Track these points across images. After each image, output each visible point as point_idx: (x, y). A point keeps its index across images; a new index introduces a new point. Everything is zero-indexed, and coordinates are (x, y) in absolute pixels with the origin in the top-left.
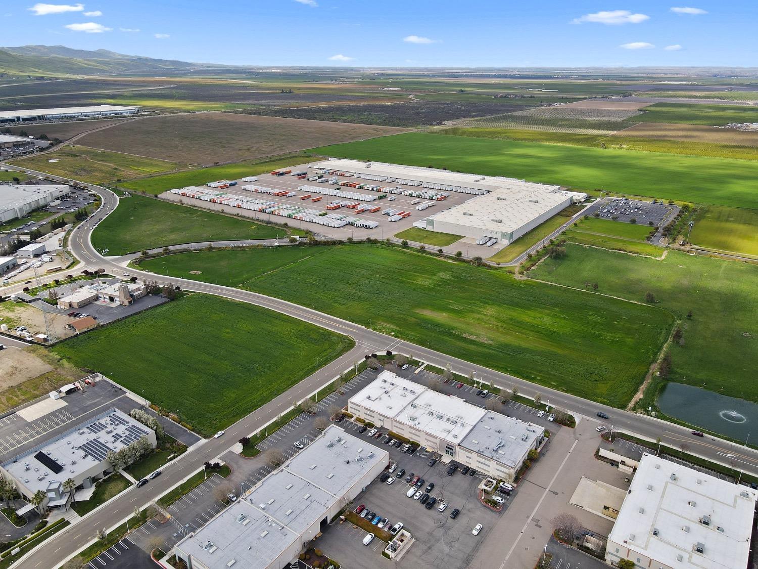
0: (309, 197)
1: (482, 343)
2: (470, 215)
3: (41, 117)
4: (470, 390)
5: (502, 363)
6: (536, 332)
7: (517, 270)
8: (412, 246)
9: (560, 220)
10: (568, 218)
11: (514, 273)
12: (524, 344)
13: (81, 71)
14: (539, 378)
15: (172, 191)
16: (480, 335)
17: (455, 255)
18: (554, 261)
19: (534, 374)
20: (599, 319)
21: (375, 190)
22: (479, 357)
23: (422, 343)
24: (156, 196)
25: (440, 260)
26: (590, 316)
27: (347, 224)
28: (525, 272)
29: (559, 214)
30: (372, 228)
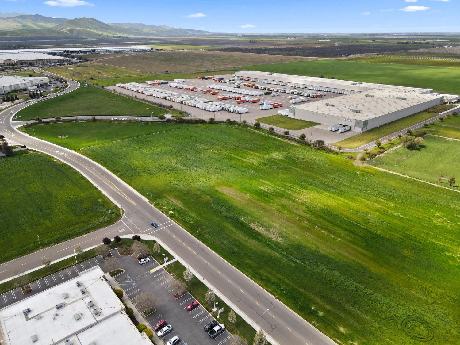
0: (210, 91)
1: (270, 240)
2: (332, 106)
3: (94, 51)
4: (205, 315)
5: (278, 275)
6: (351, 232)
7: (359, 156)
8: (264, 128)
9: (426, 115)
10: (435, 114)
11: (355, 159)
12: (324, 249)
13: (145, 34)
14: (321, 314)
15: (117, 85)
16: (272, 226)
17: (299, 138)
18: (406, 150)
19: (316, 304)
20: (449, 225)
21: (266, 89)
22: (251, 259)
23: (193, 229)
24: (103, 87)
25: (283, 141)
26: (436, 217)
27: (222, 110)
28: (368, 159)
29: (426, 111)
30: (240, 113)
